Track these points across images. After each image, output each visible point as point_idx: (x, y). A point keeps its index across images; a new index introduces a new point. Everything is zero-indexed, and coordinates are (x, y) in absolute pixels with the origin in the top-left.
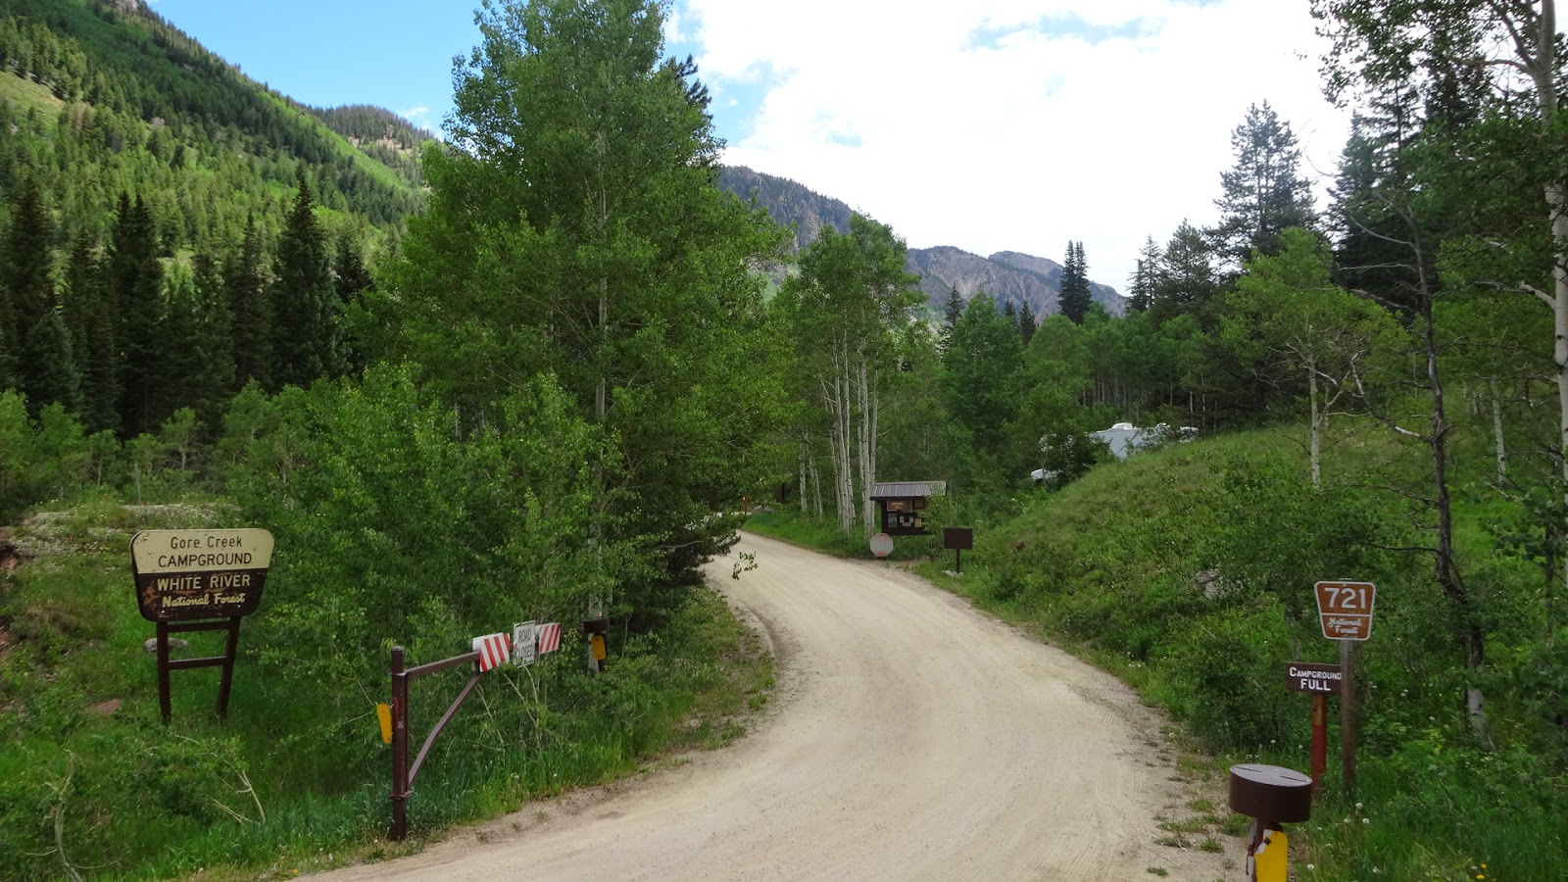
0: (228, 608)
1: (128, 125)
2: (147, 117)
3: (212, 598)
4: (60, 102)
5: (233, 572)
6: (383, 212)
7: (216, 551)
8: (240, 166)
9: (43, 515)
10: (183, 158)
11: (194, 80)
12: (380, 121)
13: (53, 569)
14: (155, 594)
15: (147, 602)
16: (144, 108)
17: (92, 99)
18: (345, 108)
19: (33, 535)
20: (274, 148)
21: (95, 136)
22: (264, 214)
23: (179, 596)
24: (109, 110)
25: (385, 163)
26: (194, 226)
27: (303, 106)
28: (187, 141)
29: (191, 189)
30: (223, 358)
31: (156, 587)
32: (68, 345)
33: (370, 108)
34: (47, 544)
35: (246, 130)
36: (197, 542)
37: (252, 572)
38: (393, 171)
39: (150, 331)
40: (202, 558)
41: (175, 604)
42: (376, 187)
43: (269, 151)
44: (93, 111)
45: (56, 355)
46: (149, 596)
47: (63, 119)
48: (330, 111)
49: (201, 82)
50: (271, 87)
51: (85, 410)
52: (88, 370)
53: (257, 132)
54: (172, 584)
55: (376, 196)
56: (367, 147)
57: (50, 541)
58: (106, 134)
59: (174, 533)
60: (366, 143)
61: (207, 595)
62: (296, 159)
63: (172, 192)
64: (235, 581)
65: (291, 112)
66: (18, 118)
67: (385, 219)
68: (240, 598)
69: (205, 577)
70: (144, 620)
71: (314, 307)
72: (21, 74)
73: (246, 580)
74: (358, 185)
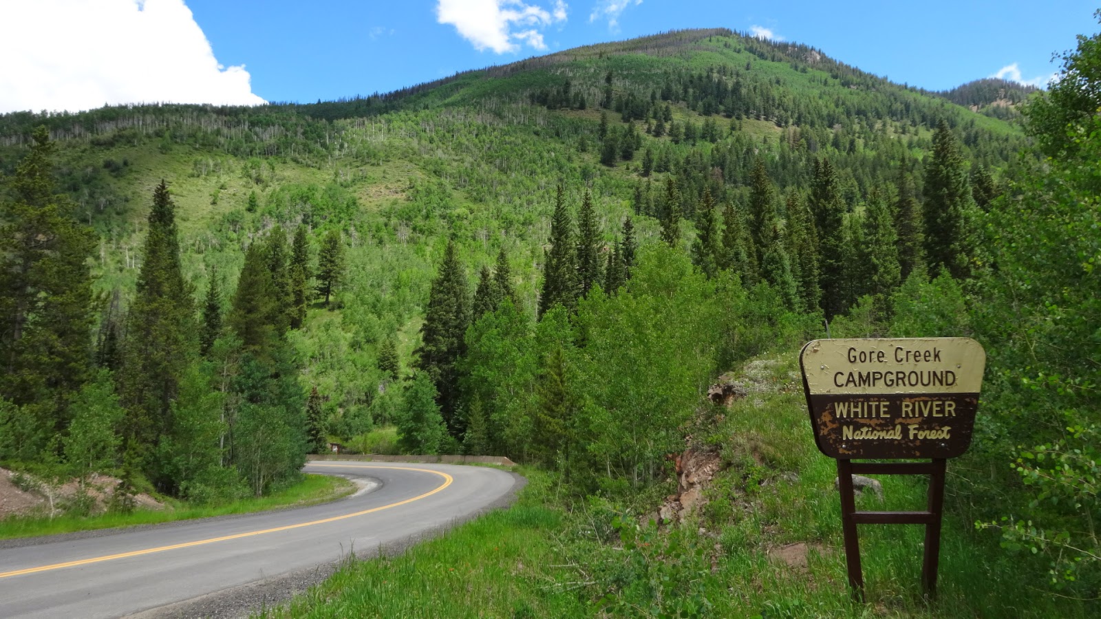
0: (928, 447)
1: (820, 133)
2: (831, 126)
3: (905, 431)
4: (780, 129)
5: (932, 396)
6: (1001, 153)
7: (907, 367)
8: (892, 144)
9: (757, 363)
10: (855, 147)
11: (858, 94)
12: (992, 88)
13: (758, 404)
14: (833, 422)
15: (824, 432)
16: (829, 121)
17: (797, 123)
18: (964, 86)
19: (747, 377)
20: (915, 126)
21: (801, 145)
22: (911, 172)
23: (863, 425)
24: (808, 127)
25: (1000, 119)
26: (865, 189)
27: (933, 93)
28: (857, 135)
29: (861, 165)
30: (891, 263)
31: (833, 413)
32: (787, 263)
33: (984, 81)
34: (756, 384)
35: (895, 118)
36: (881, 355)
37: (959, 398)
38: (1006, 123)
39: (839, 249)
40: (889, 377)
41: (859, 437)
42: (994, 138)
43: (912, 129)
44: (798, 130)
45: (780, 272)
46: (825, 424)
47: (782, 139)
48: (953, 91)
49: (862, 94)
50: (909, 86)
51: (801, 307)
52: (801, 280)
53: (902, 118)
54: (853, 410)
55: (995, 144)
56: (984, 110)
57: (758, 382)
58: (807, 142)
59: (851, 343)
60: (983, 107)
61: (899, 427)
62: (931, 130)
63: (849, 170)
64: (935, 409)
65: (924, 99)
66: (758, 144)
67: (1003, 159)
68: (944, 434)
69: (895, 402)
70: (820, 455)
71: (958, 216)
72: (758, 118)
73: (951, 408)
74: (979, 139)
